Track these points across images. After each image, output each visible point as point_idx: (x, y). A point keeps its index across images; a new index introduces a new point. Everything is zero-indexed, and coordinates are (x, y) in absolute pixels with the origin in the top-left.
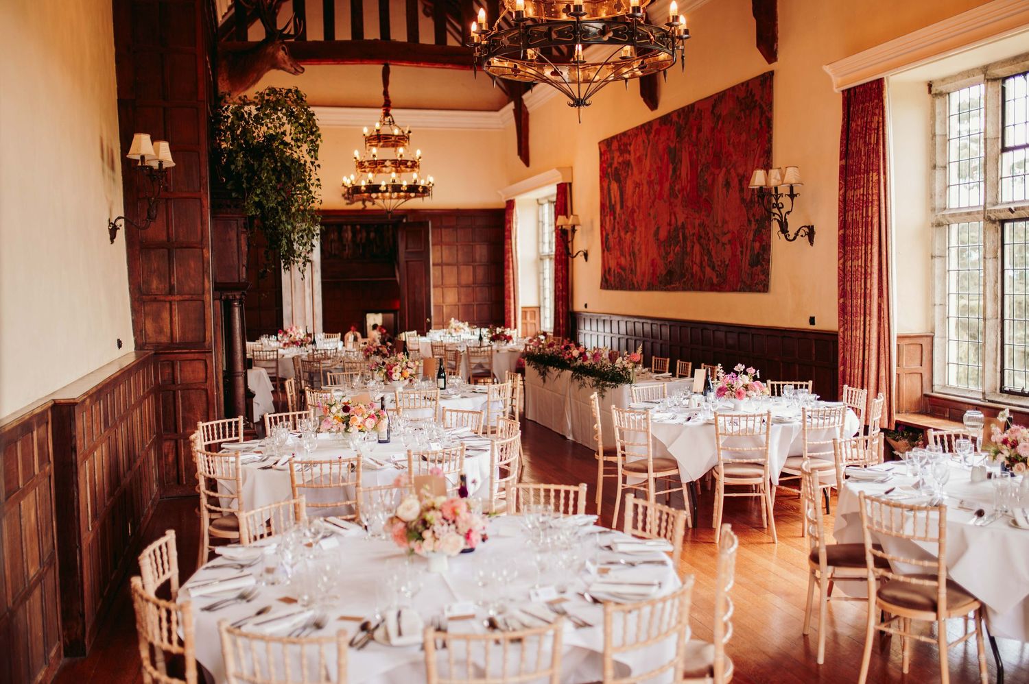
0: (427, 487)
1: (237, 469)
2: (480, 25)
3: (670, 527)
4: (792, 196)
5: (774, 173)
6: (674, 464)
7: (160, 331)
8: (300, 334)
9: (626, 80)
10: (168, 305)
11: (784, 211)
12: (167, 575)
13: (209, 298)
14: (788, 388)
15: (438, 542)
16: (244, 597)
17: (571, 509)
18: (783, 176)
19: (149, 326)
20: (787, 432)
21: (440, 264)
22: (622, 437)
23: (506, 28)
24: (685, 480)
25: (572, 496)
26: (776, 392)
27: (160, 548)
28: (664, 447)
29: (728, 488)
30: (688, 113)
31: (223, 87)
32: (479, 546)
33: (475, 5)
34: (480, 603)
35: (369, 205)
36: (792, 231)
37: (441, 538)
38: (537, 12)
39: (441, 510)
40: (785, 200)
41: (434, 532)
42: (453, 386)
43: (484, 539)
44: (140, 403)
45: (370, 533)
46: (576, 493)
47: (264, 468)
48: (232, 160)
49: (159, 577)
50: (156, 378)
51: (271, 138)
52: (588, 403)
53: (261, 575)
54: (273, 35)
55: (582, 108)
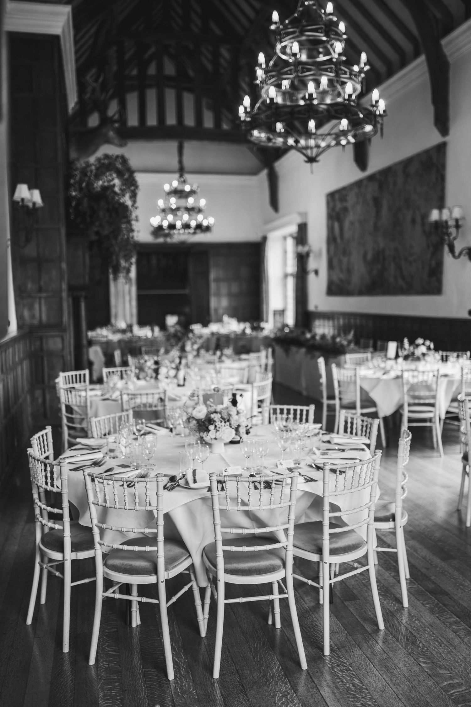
0: (211, 400)
1: (86, 399)
2: (245, 108)
3: (368, 430)
4: (457, 226)
5: (445, 212)
6: (373, 404)
7: (33, 316)
8: (122, 325)
9: (344, 146)
10: (38, 300)
11: (451, 238)
12: (47, 454)
13: (64, 295)
14: (453, 356)
15: (218, 433)
16: (96, 464)
17: (304, 420)
18: (451, 212)
19: (26, 313)
20: (451, 383)
21: (217, 280)
22: (339, 386)
23: (264, 108)
24: (382, 414)
25: (305, 413)
26: (444, 359)
27: (43, 436)
28: (367, 393)
29: (410, 420)
30: (387, 172)
31: (73, 155)
32: (244, 436)
33: (242, 93)
34: (245, 468)
35: (169, 240)
36: (457, 251)
37: (220, 430)
38: (284, 99)
39: (220, 413)
40: (453, 231)
41: (216, 426)
42: (226, 356)
43: (248, 432)
44: (21, 362)
45: (174, 433)
46: (307, 411)
47: (104, 400)
48: (79, 203)
49: (42, 454)
50: (30, 347)
51: (104, 188)
52: (317, 364)
53: (106, 453)
54: (105, 121)
55: (314, 164)
